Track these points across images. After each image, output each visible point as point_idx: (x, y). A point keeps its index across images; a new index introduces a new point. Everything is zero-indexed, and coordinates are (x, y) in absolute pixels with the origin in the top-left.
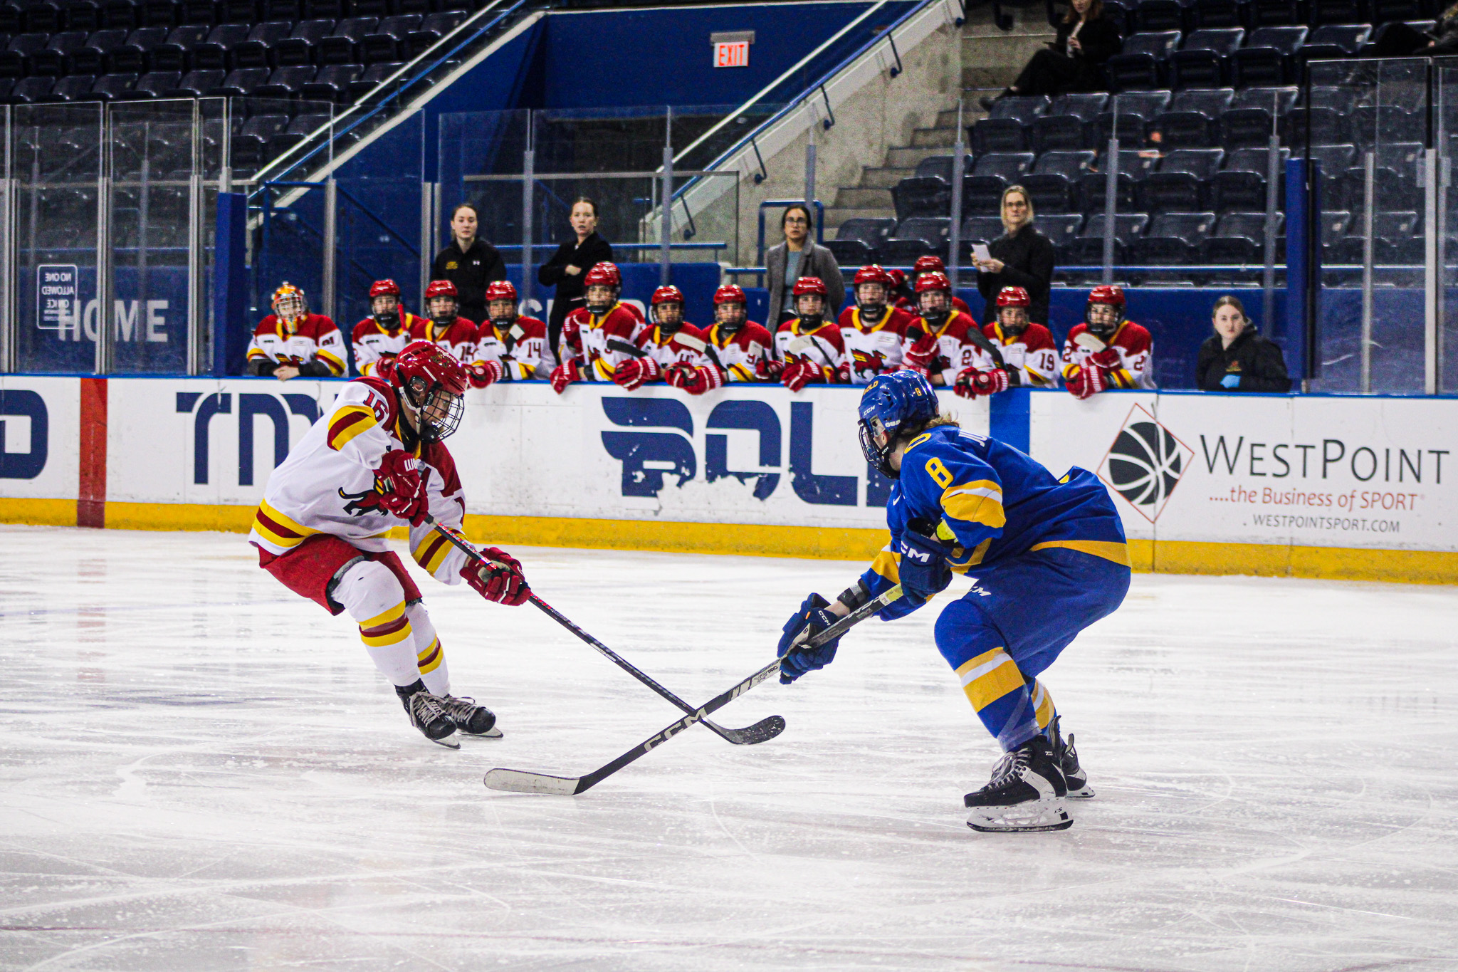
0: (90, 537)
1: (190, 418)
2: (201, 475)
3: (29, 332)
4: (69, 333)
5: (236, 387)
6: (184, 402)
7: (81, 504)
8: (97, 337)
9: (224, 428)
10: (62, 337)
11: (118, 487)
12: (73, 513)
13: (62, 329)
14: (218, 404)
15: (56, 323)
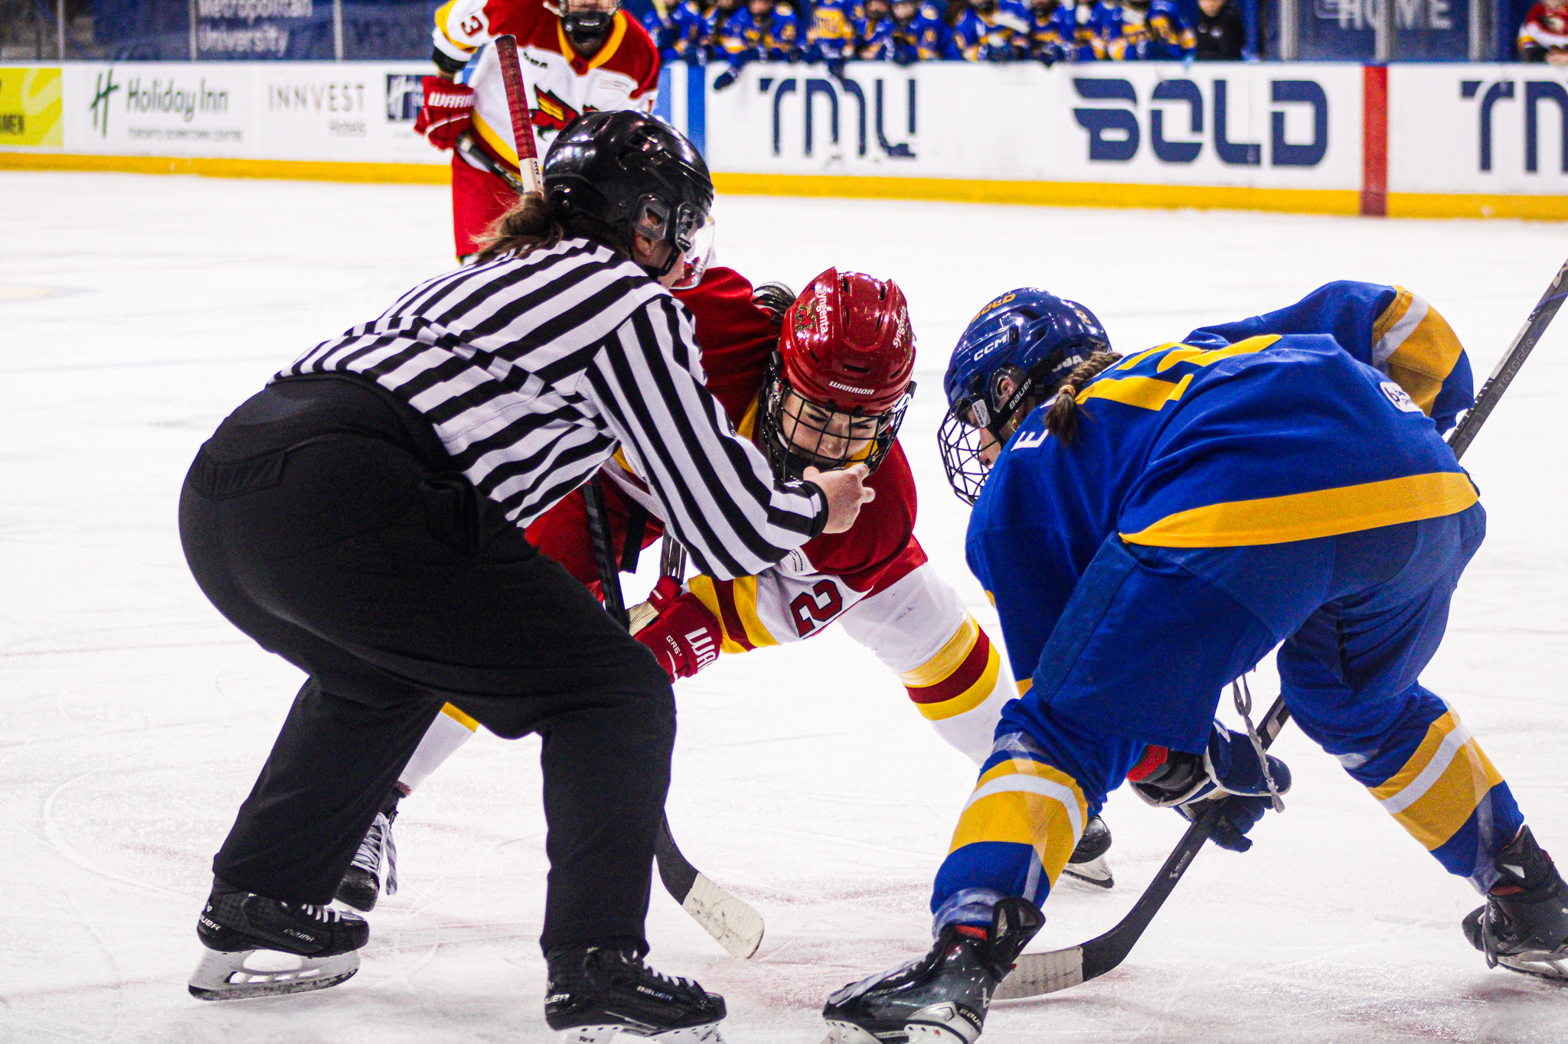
0: (1373, 227)
1: (1474, 105)
2: (1486, 163)
3: (1308, 19)
4: (1351, 21)
5: (1521, 74)
6: (1469, 89)
7: (1365, 195)
8: (1379, 24)
9: (1509, 115)
10: (1343, 24)
11: (1400, 178)
12: (1356, 203)
13: (1343, 17)
14: (1502, 91)
15: (1336, 11)
